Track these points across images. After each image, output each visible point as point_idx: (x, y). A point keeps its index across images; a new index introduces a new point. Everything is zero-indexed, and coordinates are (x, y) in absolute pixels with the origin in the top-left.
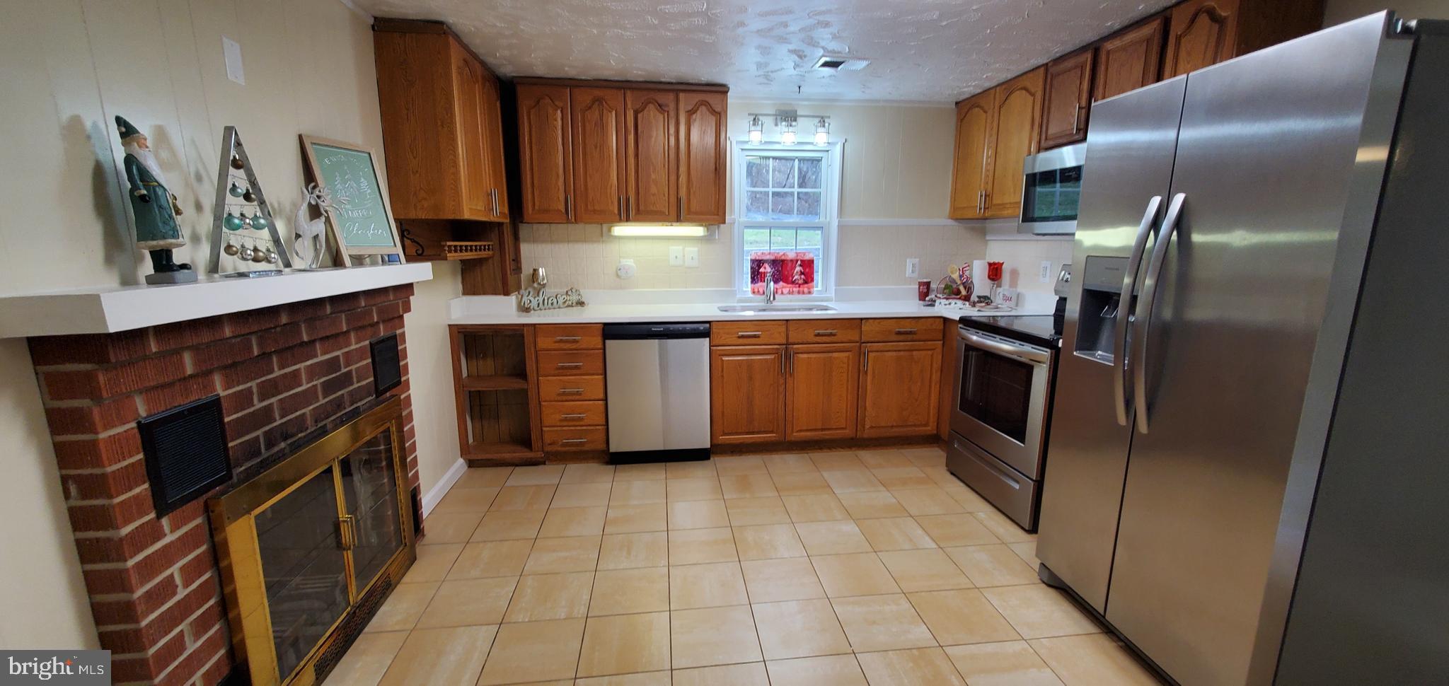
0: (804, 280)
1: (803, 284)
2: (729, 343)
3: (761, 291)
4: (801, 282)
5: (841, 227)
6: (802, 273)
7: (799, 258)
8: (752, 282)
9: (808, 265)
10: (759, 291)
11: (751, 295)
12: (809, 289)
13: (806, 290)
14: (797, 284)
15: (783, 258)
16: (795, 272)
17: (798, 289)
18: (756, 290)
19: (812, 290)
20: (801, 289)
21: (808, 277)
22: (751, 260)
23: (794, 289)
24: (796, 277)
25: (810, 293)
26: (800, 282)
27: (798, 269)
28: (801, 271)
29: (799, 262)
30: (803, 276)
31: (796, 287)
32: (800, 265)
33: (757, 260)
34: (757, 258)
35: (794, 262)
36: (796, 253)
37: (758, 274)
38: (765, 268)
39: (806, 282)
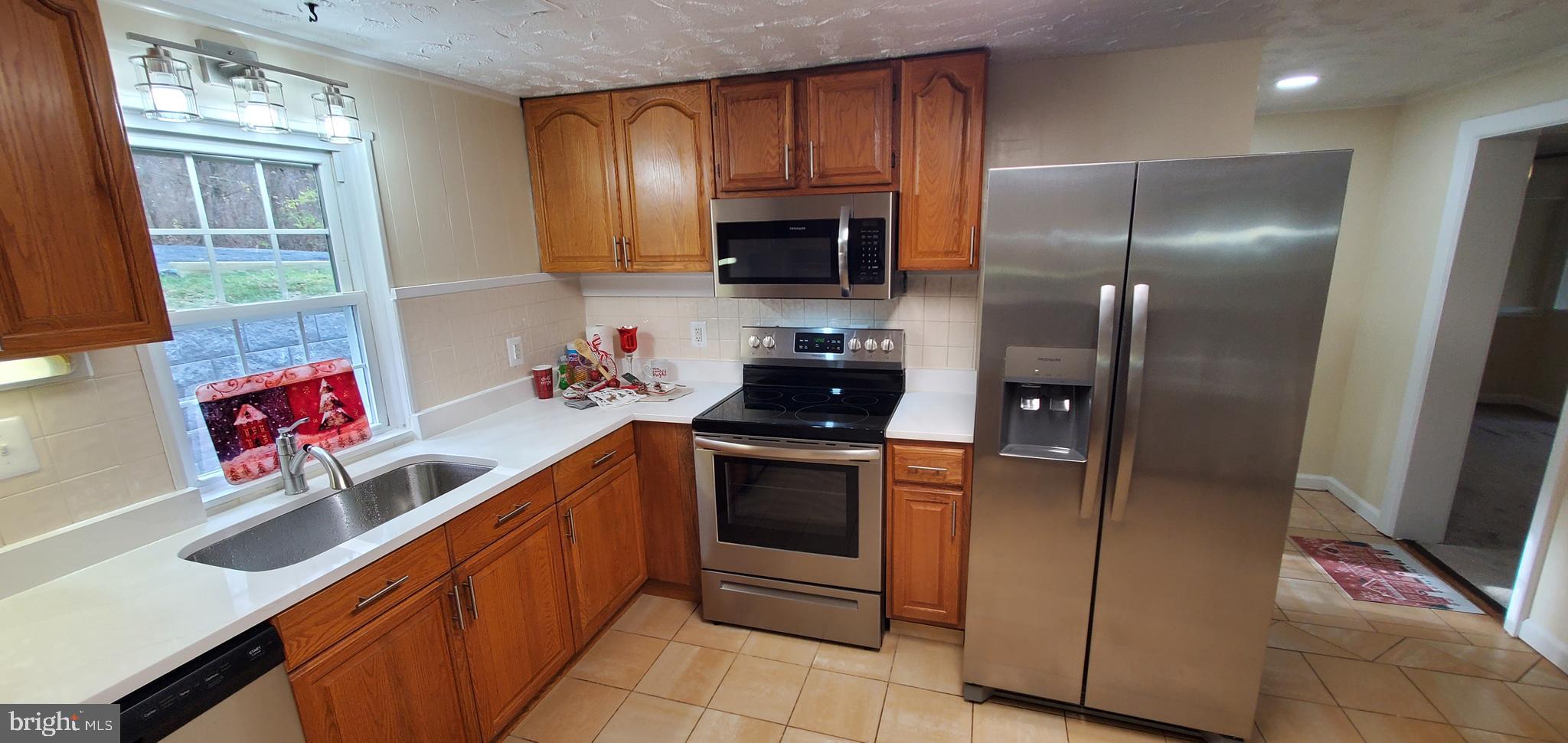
0: (345, 416)
1: (346, 424)
2: (335, 639)
3: (254, 468)
4: (339, 421)
5: (402, 303)
6: (336, 404)
7: (321, 374)
8: (222, 457)
9: (345, 383)
10: (248, 472)
11: (230, 489)
12: (359, 430)
13: (354, 435)
14: (333, 427)
15: (285, 381)
16: (322, 404)
17: (337, 438)
18: (240, 471)
19: (366, 430)
20: (344, 436)
21: (352, 410)
22: (202, 405)
23: (330, 441)
24: (326, 415)
25: (363, 437)
26: (337, 422)
27: (326, 397)
28: (333, 401)
29: (324, 384)
30: (340, 410)
31: (333, 436)
32: (329, 389)
33: (219, 402)
34: (219, 396)
35: (314, 383)
36: (311, 365)
37: (232, 435)
38: (248, 415)
39: (350, 419)
